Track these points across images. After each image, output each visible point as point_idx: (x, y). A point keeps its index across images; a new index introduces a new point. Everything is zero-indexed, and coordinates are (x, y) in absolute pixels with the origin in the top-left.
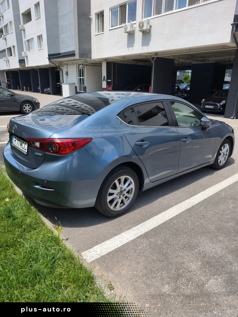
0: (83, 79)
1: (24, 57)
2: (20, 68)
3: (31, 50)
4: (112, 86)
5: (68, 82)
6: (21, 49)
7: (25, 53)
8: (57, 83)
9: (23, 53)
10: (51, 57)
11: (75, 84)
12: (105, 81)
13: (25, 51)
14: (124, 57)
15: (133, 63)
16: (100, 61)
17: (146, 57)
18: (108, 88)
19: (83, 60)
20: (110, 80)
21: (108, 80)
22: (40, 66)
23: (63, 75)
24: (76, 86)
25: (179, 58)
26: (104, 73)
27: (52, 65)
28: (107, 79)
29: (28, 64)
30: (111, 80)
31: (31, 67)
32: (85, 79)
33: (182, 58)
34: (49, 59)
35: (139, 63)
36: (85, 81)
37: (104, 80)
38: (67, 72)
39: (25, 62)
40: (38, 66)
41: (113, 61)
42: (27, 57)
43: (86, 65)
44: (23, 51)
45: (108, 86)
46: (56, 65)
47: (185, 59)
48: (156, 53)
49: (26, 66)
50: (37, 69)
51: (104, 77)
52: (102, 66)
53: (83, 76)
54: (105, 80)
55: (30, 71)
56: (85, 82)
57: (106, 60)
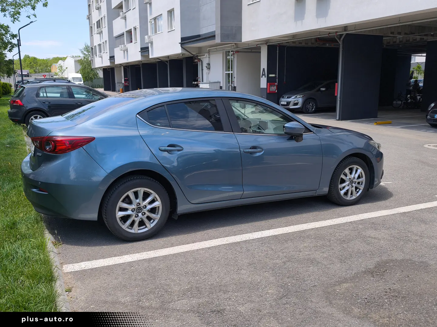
0: (232, 73)
1: (148, 43)
2: (143, 59)
3: (158, 33)
4: (276, 84)
5: (209, 80)
6: (144, 31)
7: (149, 37)
8: (193, 83)
9: (146, 37)
10: (185, 41)
11: (220, 82)
12: (265, 77)
13: (149, 34)
14: (294, 36)
15: (316, 45)
16: (257, 45)
17: (328, 34)
18: (269, 87)
19: (232, 44)
20: (274, 75)
21: (270, 75)
22: (171, 56)
23: (202, 70)
24: (221, 86)
25: (392, 33)
26: (264, 64)
27: (187, 54)
28: (268, 74)
29: (152, 54)
30: (276, 74)
31: (158, 59)
32: (235, 75)
33: (399, 33)
34: (182, 44)
35: (327, 45)
36: (234, 78)
37: (263, 75)
38: (209, 64)
39: (149, 51)
40: (168, 57)
41: (279, 44)
42: (152, 43)
43: (237, 52)
44: (147, 34)
45: (270, 85)
46: (192, 54)
47: (406, 34)
48: (345, 28)
49: (150, 57)
50: (167, 62)
51: (264, 69)
52: (260, 52)
53: (232, 71)
54: (265, 75)
55: (156, 64)
56: (235, 80)
57: (266, 42)
